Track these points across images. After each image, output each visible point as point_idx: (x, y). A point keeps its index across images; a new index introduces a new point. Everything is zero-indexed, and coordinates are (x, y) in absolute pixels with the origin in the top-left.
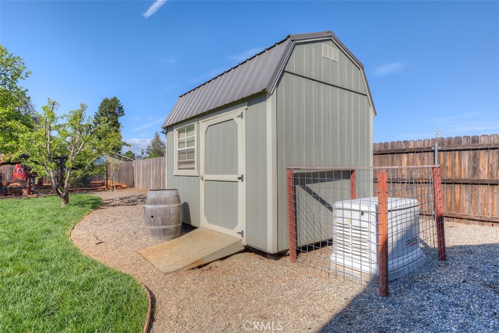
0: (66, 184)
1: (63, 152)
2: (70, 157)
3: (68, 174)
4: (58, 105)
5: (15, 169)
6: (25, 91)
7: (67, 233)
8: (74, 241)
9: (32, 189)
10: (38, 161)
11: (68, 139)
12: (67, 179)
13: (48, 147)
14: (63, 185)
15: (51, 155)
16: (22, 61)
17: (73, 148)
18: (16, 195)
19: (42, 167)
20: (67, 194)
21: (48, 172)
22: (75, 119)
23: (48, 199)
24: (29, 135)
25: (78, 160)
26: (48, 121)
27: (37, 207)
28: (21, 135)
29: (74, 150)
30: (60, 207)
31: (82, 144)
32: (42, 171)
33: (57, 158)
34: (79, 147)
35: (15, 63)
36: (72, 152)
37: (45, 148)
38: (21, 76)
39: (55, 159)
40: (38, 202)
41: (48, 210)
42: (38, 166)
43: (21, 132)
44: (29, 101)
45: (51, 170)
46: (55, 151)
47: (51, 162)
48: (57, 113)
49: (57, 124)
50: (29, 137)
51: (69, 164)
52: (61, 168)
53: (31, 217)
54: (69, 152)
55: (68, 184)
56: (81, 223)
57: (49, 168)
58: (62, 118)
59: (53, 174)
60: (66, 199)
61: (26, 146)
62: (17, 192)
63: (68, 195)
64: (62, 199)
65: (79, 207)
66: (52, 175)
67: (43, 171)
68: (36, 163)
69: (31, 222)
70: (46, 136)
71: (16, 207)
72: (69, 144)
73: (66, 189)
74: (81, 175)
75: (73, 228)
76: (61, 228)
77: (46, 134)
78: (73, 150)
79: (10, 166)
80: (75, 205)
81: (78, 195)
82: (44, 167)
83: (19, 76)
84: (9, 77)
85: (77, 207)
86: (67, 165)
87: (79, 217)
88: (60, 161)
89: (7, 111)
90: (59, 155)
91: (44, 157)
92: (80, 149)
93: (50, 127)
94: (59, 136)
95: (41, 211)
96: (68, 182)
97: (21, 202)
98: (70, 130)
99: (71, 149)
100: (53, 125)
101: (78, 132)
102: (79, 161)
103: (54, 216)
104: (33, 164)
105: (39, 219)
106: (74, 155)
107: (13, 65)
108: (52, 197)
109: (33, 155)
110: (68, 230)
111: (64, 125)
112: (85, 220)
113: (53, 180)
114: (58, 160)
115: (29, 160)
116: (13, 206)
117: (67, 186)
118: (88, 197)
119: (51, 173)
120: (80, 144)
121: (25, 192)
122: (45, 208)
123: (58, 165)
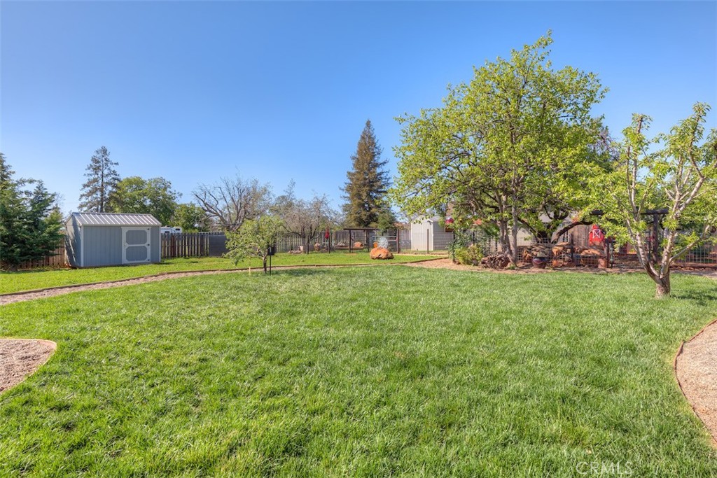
0: (665, 258)
1: (659, 202)
2: (672, 210)
3: (668, 240)
4: (648, 120)
5: (591, 230)
6: (601, 119)
7: (670, 361)
8: (684, 386)
9: (611, 260)
10: (617, 219)
11: (669, 178)
12: (666, 250)
13: (633, 196)
14: (659, 258)
15: (637, 208)
16: (596, 78)
17: (678, 193)
18: (589, 266)
19: (623, 228)
20: (667, 276)
21: (634, 236)
22: (682, 137)
23: (634, 278)
24: (602, 178)
25: (688, 215)
26: (631, 151)
27: (615, 292)
28: (590, 180)
29: (681, 196)
30: (653, 297)
31: (698, 185)
32: (623, 235)
33: (648, 213)
34: (691, 190)
35: (588, 84)
36: (677, 200)
37: (628, 198)
38: (595, 99)
39: (645, 214)
40: (618, 282)
41: (633, 300)
42: (618, 228)
43: (591, 176)
44: (607, 135)
45: (638, 233)
46: (644, 200)
47: (638, 221)
48: (647, 135)
49: (649, 153)
50: (602, 181)
51: (671, 222)
52: (655, 229)
53: (605, 310)
54: (670, 200)
55: (668, 259)
56: (698, 341)
57: (633, 231)
58: (658, 141)
59: (641, 240)
60: (665, 284)
61: (597, 196)
62: (591, 263)
63: (668, 279)
64: (657, 285)
65: (691, 303)
66: (639, 242)
67: (625, 236)
68: (614, 222)
69: (604, 319)
70: (628, 178)
71: (586, 287)
72: (671, 186)
73: (665, 266)
74: (694, 245)
75: (681, 351)
76: (656, 347)
77: (628, 174)
78: (677, 198)
79: (585, 226)
80: (683, 297)
81: (686, 278)
82: (626, 229)
83: (592, 100)
84: (581, 106)
85: (687, 301)
86: (666, 224)
87: (692, 326)
88: (655, 218)
89: (578, 152)
90: (652, 207)
91: (626, 212)
92: (693, 193)
93: (635, 161)
94: (652, 174)
95: (621, 300)
96: (669, 255)
97: (594, 279)
98: (672, 160)
99: (674, 196)
100: (640, 158)
101: (688, 164)
102: (689, 218)
103: (644, 314)
104: (608, 224)
105: (619, 315)
106: (680, 207)
107: (585, 88)
108: (640, 275)
109: (610, 210)
110: (669, 352)
111: (661, 154)
112: (706, 335)
113: (641, 250)
114: (649, 216)
115: (603, 218)
116: (584, 284)
117: (667, 261)
118: (708, 283)
119: (638, 238)
120: (694, 184)
121: (602, 262)
122: (627, 295)
123: (649, 223)
